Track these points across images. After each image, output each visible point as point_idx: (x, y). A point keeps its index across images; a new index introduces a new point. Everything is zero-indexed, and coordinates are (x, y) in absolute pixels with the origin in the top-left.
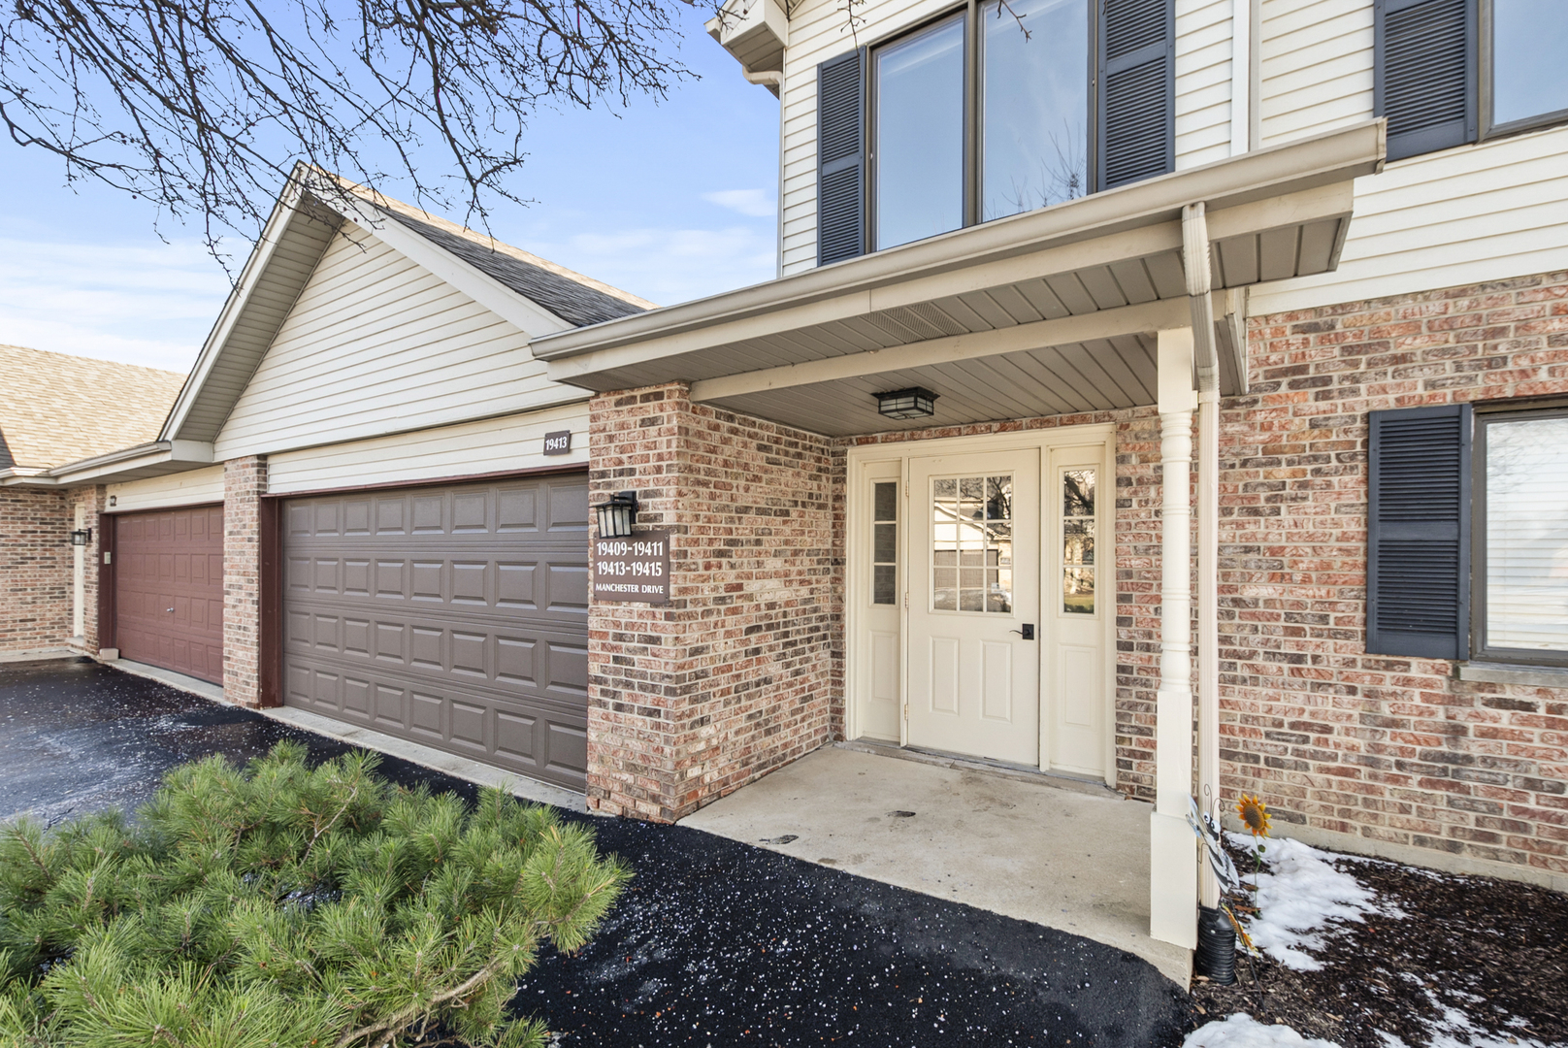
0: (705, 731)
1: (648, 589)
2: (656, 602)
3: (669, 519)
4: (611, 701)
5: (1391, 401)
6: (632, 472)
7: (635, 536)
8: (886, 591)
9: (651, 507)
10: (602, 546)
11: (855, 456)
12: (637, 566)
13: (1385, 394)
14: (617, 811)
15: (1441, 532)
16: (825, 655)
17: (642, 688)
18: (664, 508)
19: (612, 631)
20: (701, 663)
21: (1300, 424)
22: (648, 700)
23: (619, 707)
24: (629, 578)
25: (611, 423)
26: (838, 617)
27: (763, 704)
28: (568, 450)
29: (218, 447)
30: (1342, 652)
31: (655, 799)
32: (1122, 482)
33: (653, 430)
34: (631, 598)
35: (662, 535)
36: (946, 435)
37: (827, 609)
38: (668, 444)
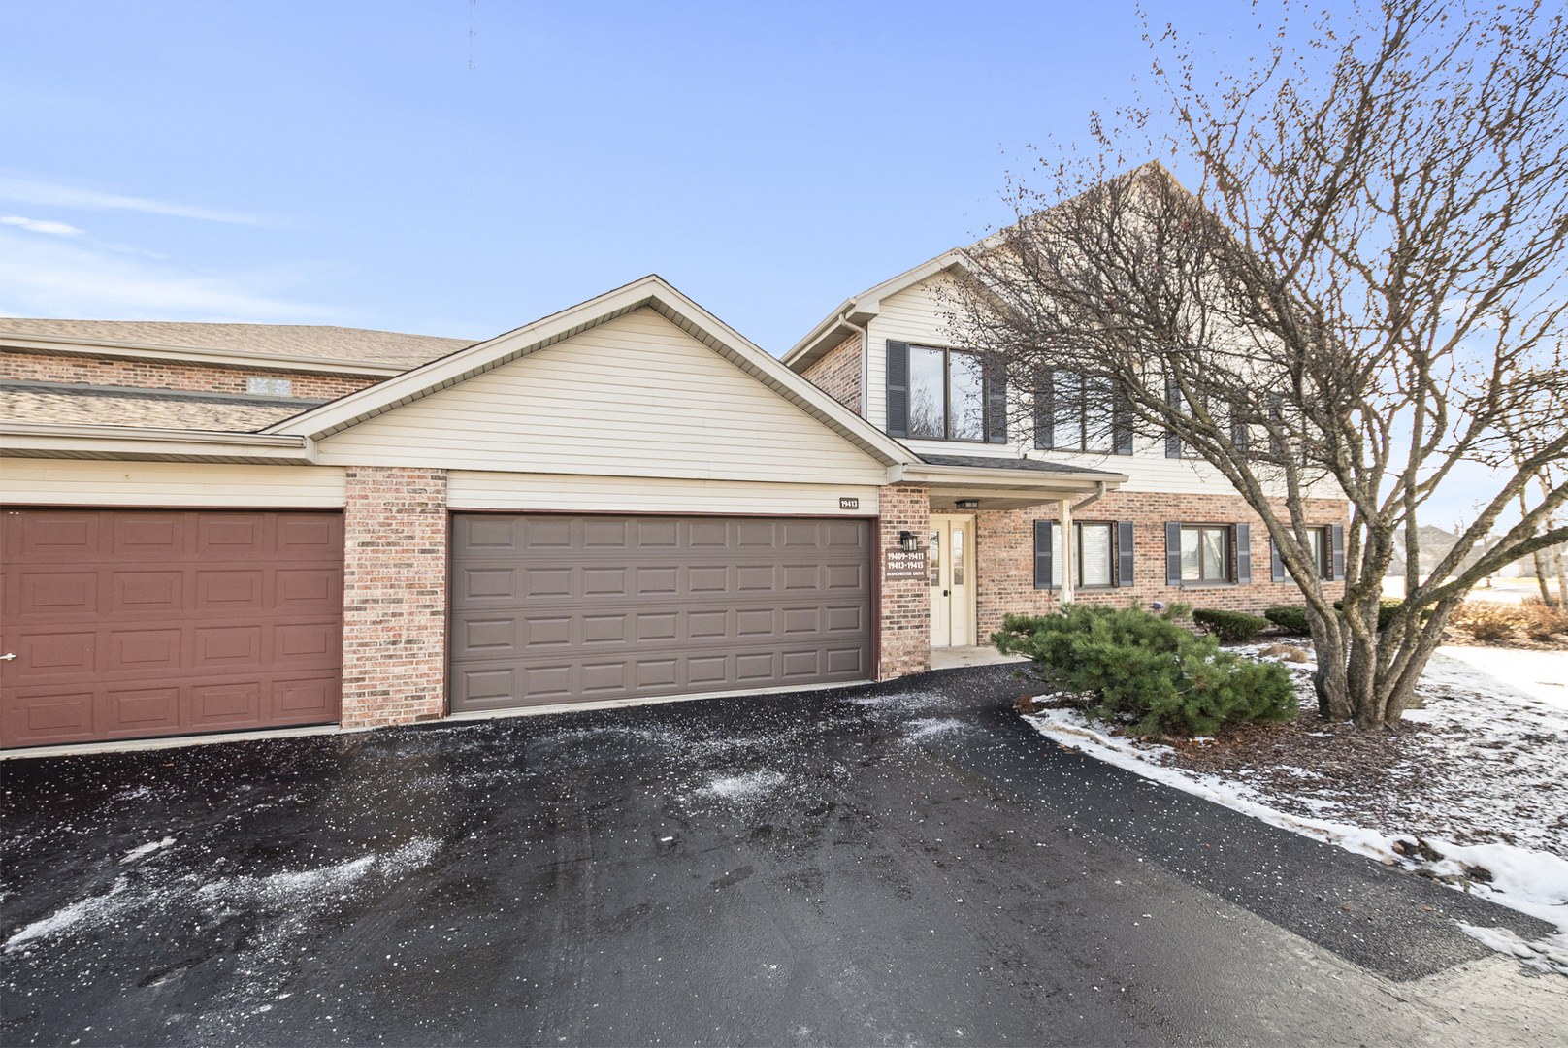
1: (916, 574)
2: (919, 579)
3: (926, 543)
4: (896, 626)
5: (1037, 517)
6: (906, 522)
7: (910, 550)
10: (891, 556)
12: (910, 564)
13: (1037, 514)
14: (900, 675)
15: (1046, 554)
17: (913, 617)
19: (896, 594)
21: (1021, 521)
22: (916, 622)
23: (900, 628)
24: (905, 569)
25: (897, 500)
28: (857, 508)
30: (1028, 589)
31: (920, 663)
32: (979, 536)
33: (917, 505)
34: (907, 578)
35: (923, 550)
38: (925, 512)
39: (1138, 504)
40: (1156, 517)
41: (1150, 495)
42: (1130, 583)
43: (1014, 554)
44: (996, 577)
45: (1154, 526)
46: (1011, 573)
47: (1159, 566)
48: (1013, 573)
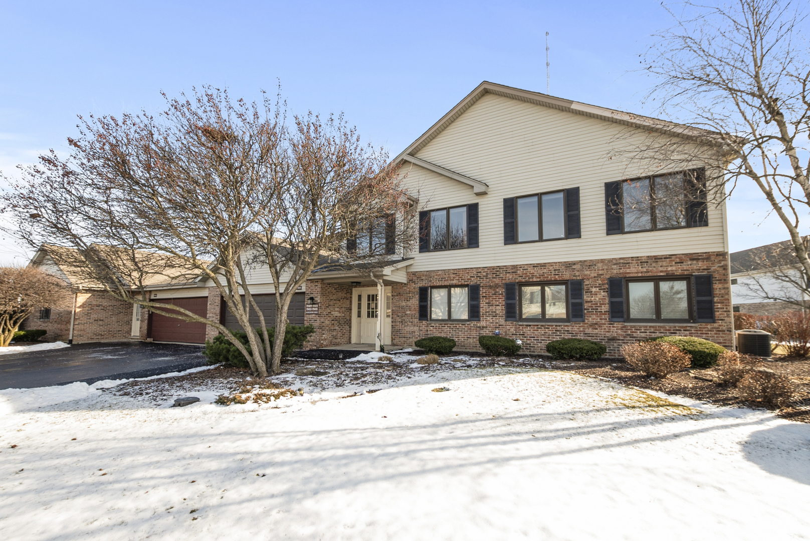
0: (324, 336)
1: (315, 312)
2: (316, 314)
3: (319, 301)
5: (421, 285)
6: (313, 293)
7: (313, 304)
8: (359, 316)
9: (316, 299)
10: (308, 306)
11: (354, 290)
12: (313, 309)
13: (421, 284)
15: (425, 303)
16: (348, 327)
18: (318, 300)
19: (309, 319)
20: (323, 324)
21: (412, 288)
24: (312, 311)
25: (310, 285)
26: (350, 320)
27: (334, 334)
28: (301, 289)
29: (206, 283)
30: (416, 321)
31: (315, 346)
32: (392, 296)
33: (316, 287)
34: (312, 314)
35: (318, 304)
36: (368, 287)
37: (348, 318)
38: (319, 290)
39: (485, 274)
40: (497, 281)
41: (493, 268)
42: (477, 319)
43: (409, 303)
44: (400, 314)
45: (497, 286)
46: (407, 313)
47: (500, 309)
48: (408, 312)
